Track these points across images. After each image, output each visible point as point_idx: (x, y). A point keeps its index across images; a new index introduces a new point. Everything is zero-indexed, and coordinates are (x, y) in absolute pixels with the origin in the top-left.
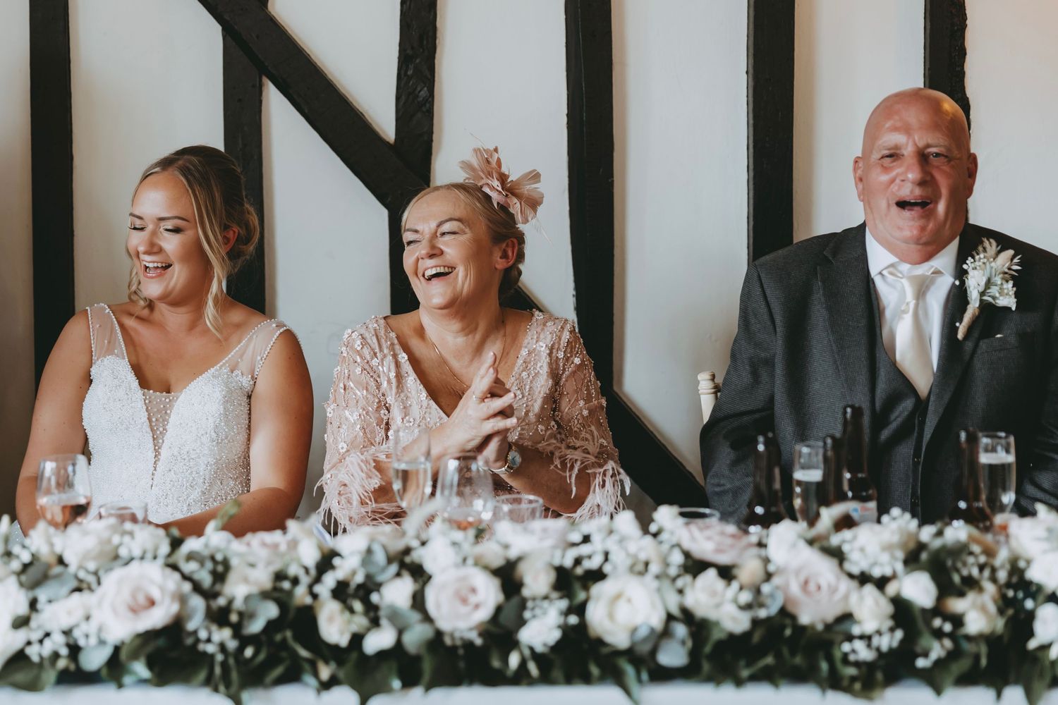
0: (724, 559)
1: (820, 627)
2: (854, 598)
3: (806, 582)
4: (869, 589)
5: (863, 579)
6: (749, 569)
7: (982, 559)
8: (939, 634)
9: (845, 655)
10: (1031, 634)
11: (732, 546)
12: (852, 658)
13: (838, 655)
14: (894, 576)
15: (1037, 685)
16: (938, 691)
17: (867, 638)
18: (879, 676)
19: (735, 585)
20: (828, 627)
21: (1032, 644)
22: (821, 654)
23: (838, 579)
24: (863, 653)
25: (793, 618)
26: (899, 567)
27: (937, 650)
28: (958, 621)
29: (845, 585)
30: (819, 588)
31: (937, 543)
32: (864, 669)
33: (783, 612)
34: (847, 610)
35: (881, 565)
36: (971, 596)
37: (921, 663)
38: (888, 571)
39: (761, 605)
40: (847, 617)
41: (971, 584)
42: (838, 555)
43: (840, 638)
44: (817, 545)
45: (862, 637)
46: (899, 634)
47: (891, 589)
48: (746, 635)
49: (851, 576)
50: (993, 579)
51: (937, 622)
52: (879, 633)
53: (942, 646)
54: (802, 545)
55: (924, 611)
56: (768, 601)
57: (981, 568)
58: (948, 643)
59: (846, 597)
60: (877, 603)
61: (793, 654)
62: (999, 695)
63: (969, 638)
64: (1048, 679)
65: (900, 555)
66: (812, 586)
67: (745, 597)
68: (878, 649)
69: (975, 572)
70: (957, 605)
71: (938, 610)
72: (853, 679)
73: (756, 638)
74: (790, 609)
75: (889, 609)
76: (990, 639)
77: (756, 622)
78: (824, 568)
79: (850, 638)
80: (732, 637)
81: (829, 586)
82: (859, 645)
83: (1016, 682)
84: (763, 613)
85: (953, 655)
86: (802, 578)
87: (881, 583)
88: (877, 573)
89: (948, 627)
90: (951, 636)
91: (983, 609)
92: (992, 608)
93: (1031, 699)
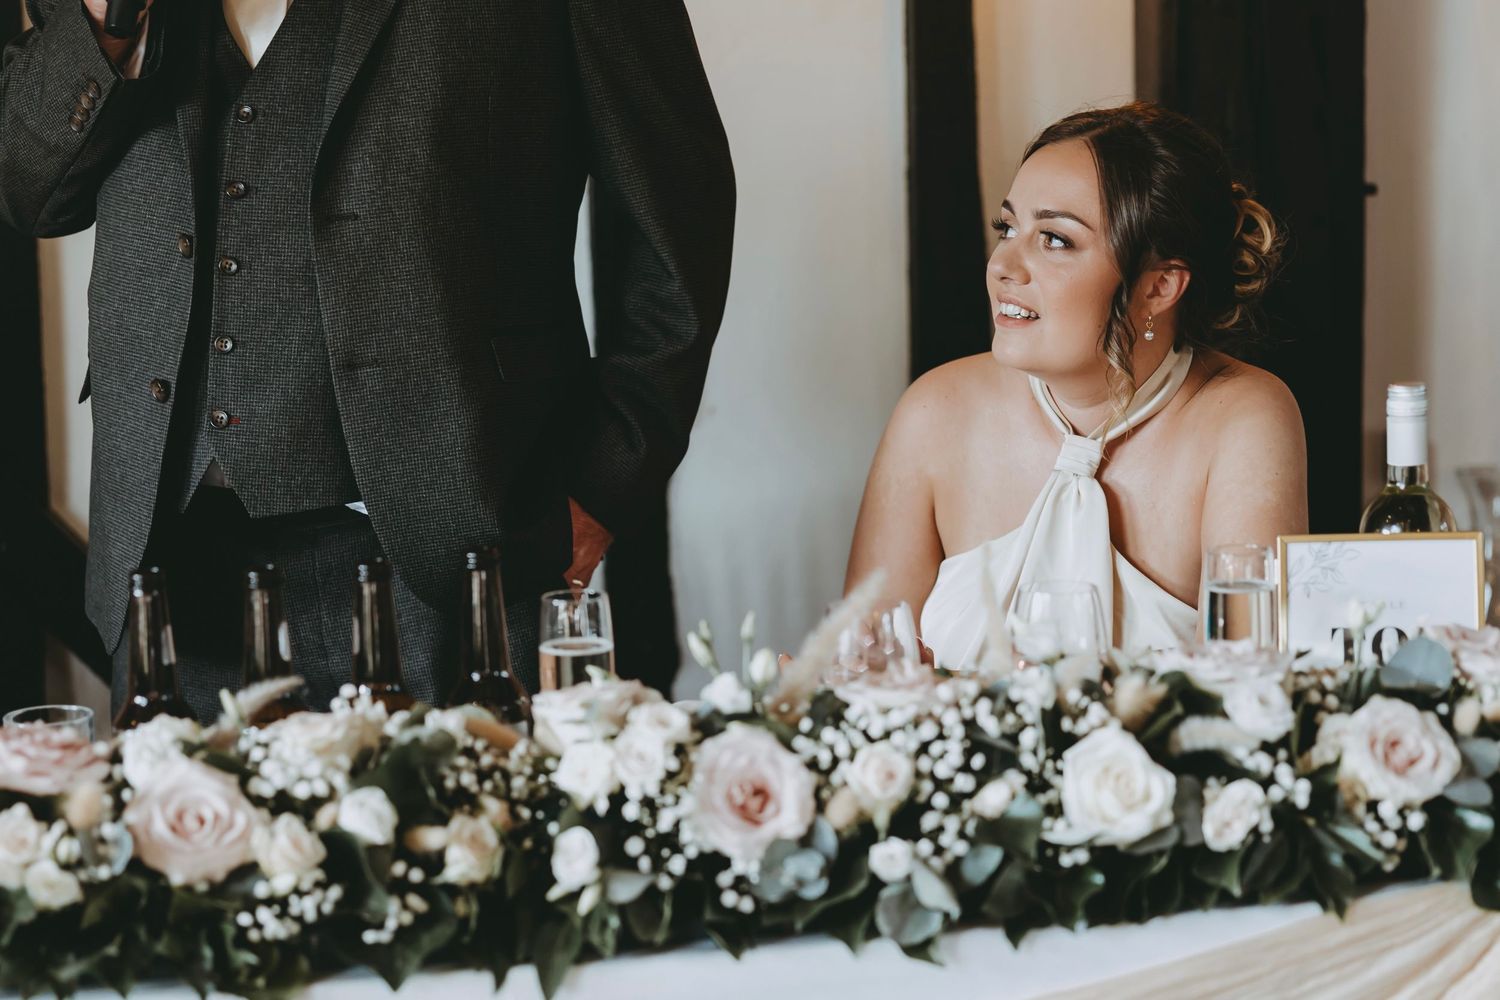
0: (41, 786)
1: (202, 887)
2: (259, 837)
3: (180, 816)
4: (288, 822)
5: (281, 803)
6: (84, 798)
7: (486, 760)
8: (400, 888)
9: (242, 931)
10: (552, 881)
11: (58, 762)
12: (254, 935)
13: (230, 931)
14: (332, 795)
15: (559, 959)
16: (395, 982)
17: (279, 903)
18: (304, 964)
19: (59, 827)
20: (217, 889)
21: (554, 894)
22: (203, 935)
23: (233, 806)
24: (274, 927)
25: (156, 877)
26: (340, 781)
27: (395, 914)
28: (435, 862)
29: (245, 814)
30: (202, 821)
31: (406, 737)
32: (276, 954)
33: (136, 865)
34: (249, 858)
35: (309, 780)
36: (459, 822)
37: (370, 937)
38: (321, 789)
39: (101, 860)
40: (249, 870)
41: (467, 802)
42: (241, 770)
43: (237, 904)
44: (201, 754)
45: (269, 902)
46: (335, 892)
47: (324, 818)
48: (73, 911)
49: (258, 801)
50: (504, 795)
51: (399, 868)
52: (298, 892)
53: (405, 907)
54: (175, 753)
55: (373, 849)
56: (112, 852)
57: (482, 775)
58: (416, 902)
59: (245, 836)
60: (296, 844)
61: (155, 935)
62: (499, 981)
63: (453, 890)
64: (575, 951)
65: (345, 762)
66: (190, 823)
67: (70, 848)
68: (299, 919)
69: (468, 779)
70: (431, 838)
71: (402, 847)
72: (254, 971)
73: (91, 915)
74: (152, 860)
75: (319, 851)
76: (484, 892)
77: (89, 888)
78: (211, 790)
79: (251, 904)
80: (45, 916)
81: (217, 817)
82: (265, 915)
83: (527, 960)
84: (104, 873)
85: (422, 922)
86: (171, 811)
87: (307, 810)
88: (301, 792)
89: (416, 875)
90: (421, 889)
91: (475, 842)
92: (491, 839)
93: (548, 982)
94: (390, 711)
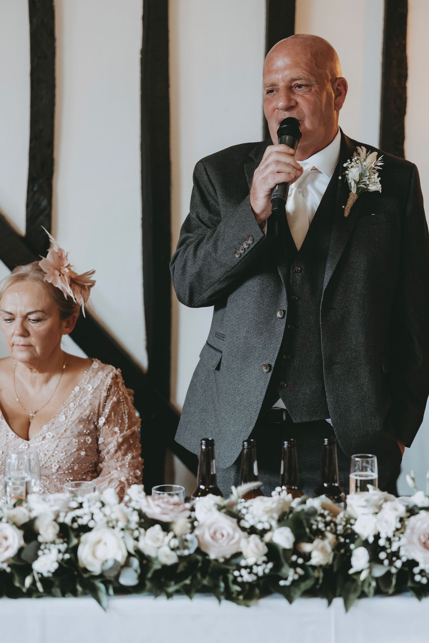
0: (165, 518)
1: (222, 560)
2: (243, 542)
3: (215, 533)
4: (254, 538)
5: (252, 531)
6: (181, 524)
7: (328, 519)
8: (294, 565)
9: (235, 578)
10: (351, 567)
11: (172, 510)
12: (240, 579)
13: (231, 577)
14: (270, 529)
15: (353, 596)
16: (290, 600)
17: (249, 568)
18: (257, 591)
19: (171, 534)
20: (227, 561)
21: (351, 571)
22: (221, 577)
23: (234, 530)
24: (247, 577)
25: (205, 555)
26: (274, 523)
27: (292, 575)
28: (307, 557)
29: (239, 534)
30: (223, 536)
31: (299, 509)
32: (247, 587)
33: (198, 550)
34: (239, 550)
35: (263, 522)
36: (317, 542)
37: (282, 583)
38: (267, 526)
39: (186, 548)
40: (239, 555)
41: (320, 534)
42: (238, 517)
43: (234, 568)
44: (224, 510)
45: (246, 567)
46: (270, 565)
47: (267, 537)
48: (175, 566)
49: (243, 529)
50: (334, 532)
51: (294, 558)
52: (256, 564)
53: (296, 573)
54: (214, 509)
55: (285, 550)
56: (189, 544)
57: (327, 524)
58: (300, 571)
59: (238, 542)
60: (257, 546)
61: (203, 577)
62: (330, 603)
63: (314, 567)
64: (358, 593)
65: (276, 516)
66: (218, 536)
67: (175, 543)
68: (256, 574)
69: (321, 526)
70: (306, 547)
71: (295, 550)
72: (239, 593)
73: (181, 568)
74: (203, 549)
75: (265, 550)
76: (326, 569)
77: (181, 558)
78: (227, 524)
79: (239, 568)
80: (165, 567)
81: (228, 534)
82: (244, 572)
83: (340, 596)
84: (186, 552)
85: (302, 579)
86: (212, 531)
87: (262, 533)
88: (260, 527)
89: (300, 561)
90: (302, 566)
91: (323, 550)
92: (329, 549)
93: (347, 605)
94: (294, 498)
